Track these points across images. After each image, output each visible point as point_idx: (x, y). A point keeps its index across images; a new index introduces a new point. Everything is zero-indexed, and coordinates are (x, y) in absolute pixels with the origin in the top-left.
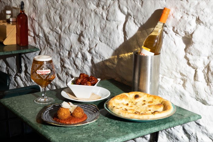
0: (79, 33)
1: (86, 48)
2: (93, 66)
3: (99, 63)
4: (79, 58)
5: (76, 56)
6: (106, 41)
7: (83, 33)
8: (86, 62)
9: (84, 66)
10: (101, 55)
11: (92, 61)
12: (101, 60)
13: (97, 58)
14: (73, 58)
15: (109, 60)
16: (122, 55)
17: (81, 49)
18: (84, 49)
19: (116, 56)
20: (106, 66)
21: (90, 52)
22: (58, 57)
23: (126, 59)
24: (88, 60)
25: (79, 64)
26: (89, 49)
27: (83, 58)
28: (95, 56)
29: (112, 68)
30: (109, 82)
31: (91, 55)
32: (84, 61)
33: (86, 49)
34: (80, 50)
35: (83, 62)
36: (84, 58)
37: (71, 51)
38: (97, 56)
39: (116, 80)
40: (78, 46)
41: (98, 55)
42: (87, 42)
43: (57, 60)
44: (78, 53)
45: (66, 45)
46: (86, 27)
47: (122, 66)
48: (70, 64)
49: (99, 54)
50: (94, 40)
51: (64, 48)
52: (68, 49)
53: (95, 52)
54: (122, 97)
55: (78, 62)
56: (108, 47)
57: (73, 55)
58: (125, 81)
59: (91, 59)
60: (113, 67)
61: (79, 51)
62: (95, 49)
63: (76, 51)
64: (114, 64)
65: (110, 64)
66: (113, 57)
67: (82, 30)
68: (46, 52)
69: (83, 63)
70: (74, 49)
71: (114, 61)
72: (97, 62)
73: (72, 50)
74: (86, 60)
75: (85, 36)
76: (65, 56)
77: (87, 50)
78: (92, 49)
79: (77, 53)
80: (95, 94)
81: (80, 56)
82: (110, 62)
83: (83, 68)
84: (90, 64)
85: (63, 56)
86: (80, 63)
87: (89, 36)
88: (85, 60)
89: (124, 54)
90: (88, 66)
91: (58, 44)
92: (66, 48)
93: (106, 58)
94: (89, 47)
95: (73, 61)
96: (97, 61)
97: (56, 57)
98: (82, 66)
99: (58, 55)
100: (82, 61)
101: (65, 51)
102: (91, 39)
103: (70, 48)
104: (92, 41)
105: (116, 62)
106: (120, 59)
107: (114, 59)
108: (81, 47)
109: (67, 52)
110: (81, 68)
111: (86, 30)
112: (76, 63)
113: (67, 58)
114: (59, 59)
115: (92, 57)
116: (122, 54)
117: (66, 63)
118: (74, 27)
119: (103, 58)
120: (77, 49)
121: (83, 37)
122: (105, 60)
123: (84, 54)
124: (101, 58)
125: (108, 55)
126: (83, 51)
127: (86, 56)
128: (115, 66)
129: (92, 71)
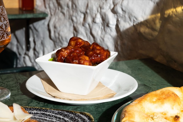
1: (109, 5)
2: (118, 36)
3: (128, 30)
4: (97, 24)
8: (108, 30)
9: (104, 36)
10: (131, 15)
11: (117, 26)
12: (132, 24)
13: (125, 21)
15: (145, 23)
16: (170, 11)
17: (101, 8)
18: (105, 6)
19: (159, 15)
20: (140, 34)
21: (114, 11)
22: (70, 25)
23: (178, 19)
24: (110, 26)
25: (97, 34)
26: (112, 6)
27: (103, 22)
28: (122, 17)
29: (150, 37)
30: (142, 64)
31: (116, 16)
32: (105, 28)
33: (108, 7)
34: (99, 9)
35: (103, 30)
36: (105, 23)
38: (125, 17)
39: (157, 60)
40: (96, 3)
41: (127, 16)
43: (69, 30)
44: (96, 15)
45: (80, 4)
47: (170, 32)
48: (85, 35)
49: (129, 13)
51: (78, 10)
52: (83, 10)
54: (164, 96)
55: (95, 29)
57: (89, 20)
58: (175, 62)
59: (115, 23)
60: (152, 35)
61: (98, 11)
62: (121, 5)
63: (94, 12)
64: (153, 29)
65: (147, 30)
66: (153, 16)
68: (56, 19)
69: (103, 32)
70: (92, 10)
71: (155, 24)
72: (125, 29)
73: (88, 11)
76: (79, 22)
77: (110, 7)
78: (117, 4)
79: (94, 15)
80: (103, 86)
82: (148, 27)
83: (103, 40)
84: (114, 33)
85: (77, 23)
86: (100, 33)
88: (106, 26)
89: (175, 7)
90: (110, 37)
91: (70, 4)
92: (80, 8)
93: (141, 19)
94: (113, 3)
95: (89, 30)
96: (125, 25)
97: (68, 24)
98: (102, 36)
99: (71, 21)
100: (102, 28)
103: (85, 8)
105: (158, 25)
106: (166, 20)
107: (154, 20)
108: (101, 5)
110: (101, 41)
113: (82, 25)
114: (72, 29)
115: (118, 21)
116: (170, 8)
117: (80, 33)
119: (135, 20)
120: (95, 9)
122: (138, 23)
123: (105, 15)
124: (132, 20)
125: (145, 14)
126: (103, 11)
127: (108, 18)
128: (156, 34)
129: (116, 45)
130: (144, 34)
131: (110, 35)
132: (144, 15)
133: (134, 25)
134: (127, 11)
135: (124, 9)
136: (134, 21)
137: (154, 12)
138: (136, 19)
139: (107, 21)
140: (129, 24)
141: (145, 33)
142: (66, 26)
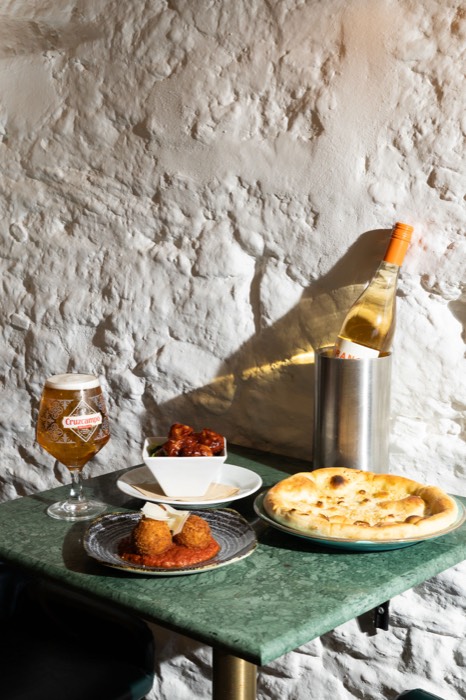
0: (96, 322)
1: (126, 362)
2: (149, 412)
3: (172, 402)
6: (195, 337)
7: (114, 320)
8: (126, 403)
9: (118, 415)
10: (179, 378)
11: (147, 396)
12: (181, 392)
13: (165, 387)
15: (208, 390)
16: (252, 371)
17: (106, 368)
18: (117, 364)
19: (232, 376)
20: (199, 406)
21: (139, 371)
22: (23, 398)
23: (265, 382)
24: (132, 396)
26: (134, 365)
27: (114, 391)
28: (159, 382)
29: (220, 410)
31: (144, 381)
32: (120, 401)
33: (124, 366)
34: (103, 369)
35: (114, 405)
36: (119, 392)
38: (165, 381)
40: (94, 360)
41: (169, 380)
42: (127, 344)
43: (21, 409)
45: (51, 360)
46: (125, 303)
47: (255, 400)
49: (173, 376)
50: (153, 337)
51: (47, 371)
52: (61, 370)
53: (159, 370)
56: (203, 353)
59: (143, 391)
60: (222, 407)
61: (100, 373)
62: (157, 363)
64: (224, 398)
65: (212, 400)
66: (221, 379)
67: (109, 312)
69: (115, 407)
70: (84, 370)
71: (226, 389)
72: (166, 400)
74: (127, 395)
75: (121, 327)
77: (129, 367)
78: (146, 362)
81: (104, 387)
82: (212, 395)
83: (116, 420)
84: (140, 408)
87: (136, 328)
88: (120, 397)
89: (259, 366)
90: (131, 415)
91: (22, 360)
92: (52, 368)
93: (198, 384)
94: (136, 359)
96: (165, 394)
97: (16, 397)
98: (114, 415)
99: (24, 391)
100: (110, 402)
102: (140, 336)
103: (66, 367)
104: (146, 341)
105: (231, 391)
106: (245, 384)
107: (223, 385)
108: (108, 361)
111: (124, 311)
114: (27, 405)
115: (148, 387)
116: (252, 366)
118: (79, 307)
119: (187, 384)
120: (91, 367)
121: (114, 330)
122: (194, 390)
123: (120, 379)
124: (181, 385)
125: (205, 375)
126: (114, 372)
127: (128, 384)
128: (228, 404)
129: (147, 428)
130: (207, 407)
131: (132, 412)
132: (203, 378)
133: (184, 393)
134: (170, 372)
135: (163, 369)
136: (184, 386)
137: (221, 372)
138: (189, 383)
139: (125, 389)
140: (175, 392)
141: (208, 404)
142: (10, 401)
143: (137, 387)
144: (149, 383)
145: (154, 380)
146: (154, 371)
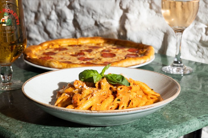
5: (48, 18)
14: (43, 23)
37: (39, 11)
53: (80, 5)
74: (65, 21)
81: (54, 16)
101: (30, 13)
109: (33, 15)
112: (49, 29)
143: (69, 16)
144: (75, 13)
145: (78, 11)
146: (77, 6)
